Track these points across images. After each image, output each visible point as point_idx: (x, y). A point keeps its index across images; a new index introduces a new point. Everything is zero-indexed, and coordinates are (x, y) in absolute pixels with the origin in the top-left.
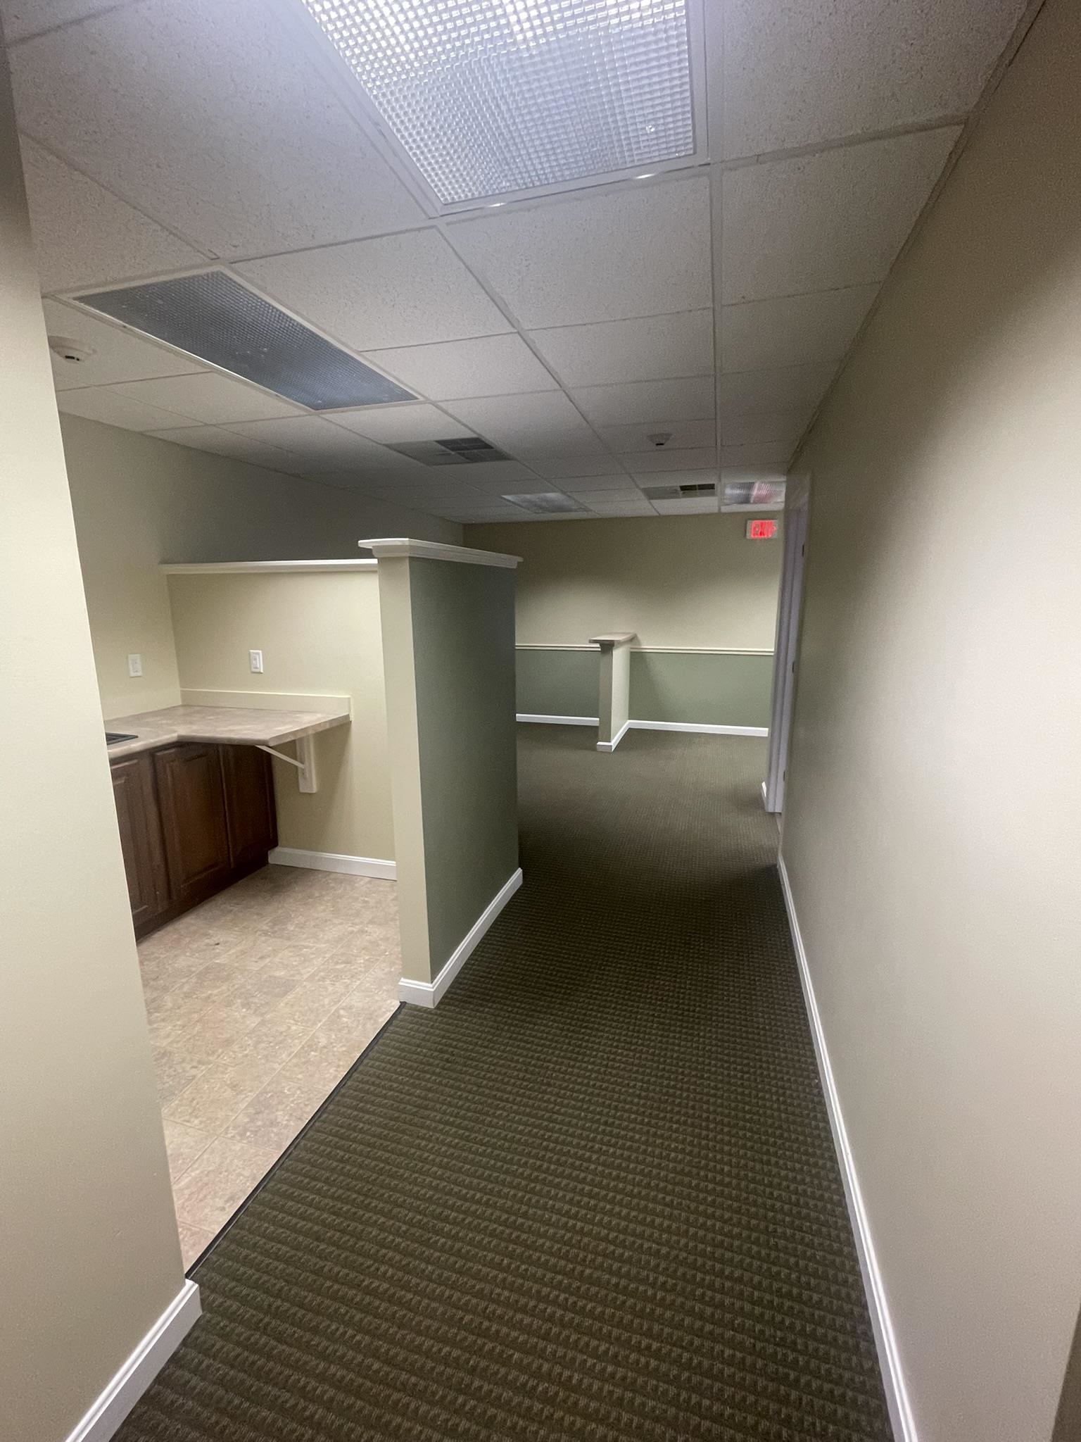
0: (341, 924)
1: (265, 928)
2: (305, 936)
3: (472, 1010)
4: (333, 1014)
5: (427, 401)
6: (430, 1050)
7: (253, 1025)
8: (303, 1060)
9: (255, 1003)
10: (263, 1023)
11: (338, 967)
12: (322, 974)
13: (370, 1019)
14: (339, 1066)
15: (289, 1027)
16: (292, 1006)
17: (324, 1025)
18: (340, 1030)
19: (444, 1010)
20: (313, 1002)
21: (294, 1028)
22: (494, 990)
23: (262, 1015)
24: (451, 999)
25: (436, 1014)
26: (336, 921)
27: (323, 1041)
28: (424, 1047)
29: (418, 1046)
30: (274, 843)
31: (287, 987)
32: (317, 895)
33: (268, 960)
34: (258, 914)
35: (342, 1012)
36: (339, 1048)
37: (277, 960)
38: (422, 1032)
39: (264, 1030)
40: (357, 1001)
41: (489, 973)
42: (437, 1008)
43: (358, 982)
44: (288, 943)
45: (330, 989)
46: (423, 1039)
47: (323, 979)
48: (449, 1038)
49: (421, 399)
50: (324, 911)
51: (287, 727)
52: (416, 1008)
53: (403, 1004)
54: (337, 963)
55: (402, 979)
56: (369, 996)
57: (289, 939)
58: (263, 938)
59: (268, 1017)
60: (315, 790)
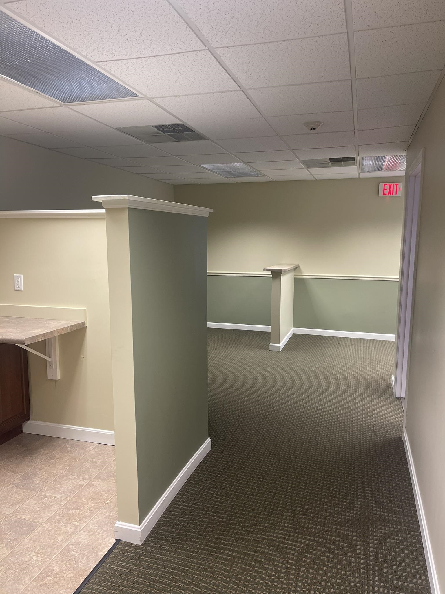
0: (75, 478)
1: (17, 481)
2: (46, 488)
3: (170, 546)
4: (64, 549)
5: (146, 98)
6: (137, 577)
7: (5, 555)
8: (41, 583)
9: (7, 539)
10: (12, 554)
11: (70, 512)
12: (58, 517)
13: (92, 553)
14: (67, 588)
15: (31, 558)
16: (34, 541)
17: (58, 556)
18: (69, 561)
19: (149, 546)
20: (49, 539)
21: (35, 558)
22: (188, 531)
23: (11, 548)
24: (154, 537)
25: (142, 549)
26: (70, 477)
27: (56, 569)
28: (133, 575)
29: (128, 574)
30: (28, 417)
31: (32, 526)
32: (58, 456)
33: (17, 506)
34: (12, 471)
35: (71, 547)
36: (68, 575)
37: (24, 506)
38: (131, 563)
39: (13, 559)
40: (83, 538)
41: (184, 517)
42: (144, 544)
43: (85, 524)
44: (33, 494)
45: (63, 529)
46: (132, 569)
47: (59, 521)
48: (151, 568)
49: (141, 96)
50: (63, 469)
51: (39, 330)
52: (127, 544)
53: (118, 541)
54: (69, 509)
55: (118, 522)
56: (91, 535)
57: (34, 490)
58: (15, 490)
59: (16, 549)
60: (59, 378)
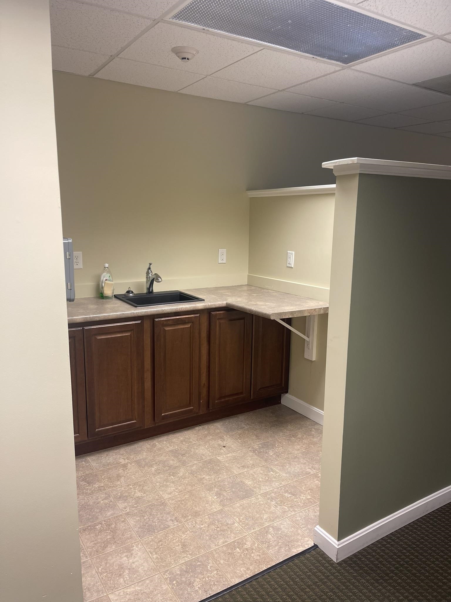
0: (305, 464)
1: (256, 447)
2: (276, 463)
3: (368, 581)
4: (265, 528)
5: (435, 37)
6: (316, 595)
7: (215, 510)
8: (230, 551)
9: (223, 495)
10: (221, 512)
11: (286, 495)
12: (273, 495)
13: (286, 545)
14: (248, 569)
15: (234, 523)
16: (244, 508)
17: (255, 533)
18: (262, 542)
19: (344, 568)
20: (257, 512)
21: (236, 525)
22: (396, 574)
23: (224, 505)
24: (355, 562)
25: (335, 568)
26: (302, 460)
27: (248, 545)
28: (313, 590)
29: (309, 586)
30: (286, 390)
31: (248, 493)
32: (300, 436)
33: (246, 470)
34: (257, 436)
35: (271, 529)
36: (255, 556)
37: (251, 472)
38: (318, 577)
39: (219, 516)
40: (285, 525)
41: (399, 557)
42: (339, 564)
43: (293, 513)
44: (263, 463)
45: (273, 508)
46: (315, 583)
47: (272, 499)
48: (335, 593)
50: (298, 450)
52: (323, 555)
53: (315, 547)
54: (286, 492)
55: (318, 526)
56: (294, 527)
57: (266, 461)
58: (251, 454)
59: (226, 509)
60: (314, 359)
